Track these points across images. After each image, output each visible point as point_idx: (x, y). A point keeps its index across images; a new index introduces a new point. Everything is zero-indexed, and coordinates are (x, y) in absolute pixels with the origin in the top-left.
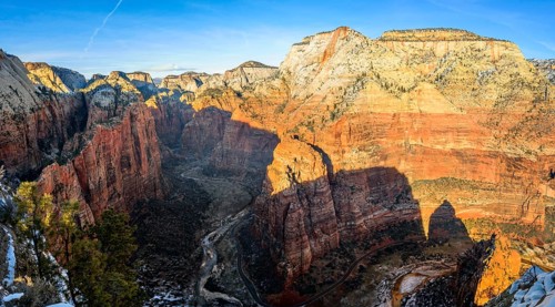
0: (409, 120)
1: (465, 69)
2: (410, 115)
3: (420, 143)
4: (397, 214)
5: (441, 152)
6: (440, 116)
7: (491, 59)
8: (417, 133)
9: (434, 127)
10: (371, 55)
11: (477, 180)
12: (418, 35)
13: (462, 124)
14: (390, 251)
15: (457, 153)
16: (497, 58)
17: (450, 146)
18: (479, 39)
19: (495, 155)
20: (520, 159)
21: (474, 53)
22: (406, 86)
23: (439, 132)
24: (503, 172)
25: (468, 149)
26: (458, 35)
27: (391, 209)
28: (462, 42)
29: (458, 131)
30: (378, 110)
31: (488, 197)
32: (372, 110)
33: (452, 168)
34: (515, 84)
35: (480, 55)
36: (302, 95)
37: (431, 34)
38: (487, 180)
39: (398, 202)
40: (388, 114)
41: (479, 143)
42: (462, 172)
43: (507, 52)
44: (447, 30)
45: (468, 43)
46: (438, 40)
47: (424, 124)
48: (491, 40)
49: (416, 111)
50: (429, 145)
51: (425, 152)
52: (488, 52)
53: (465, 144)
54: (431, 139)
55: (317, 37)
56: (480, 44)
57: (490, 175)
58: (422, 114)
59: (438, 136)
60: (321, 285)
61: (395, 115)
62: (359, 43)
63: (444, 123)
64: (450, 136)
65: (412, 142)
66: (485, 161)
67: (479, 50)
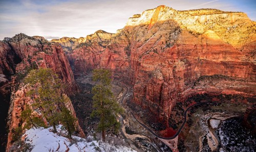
0: (201, 48)
1: (220, 27)
2: (202, 45)
3: (205, 59)
4: (196, 91)
5: (215, 63)
7: (230, 22)
8: (204, 54)
9: (214, 51)
10: (180, 18)
11: (233, 76)
13: (228, 49)
14: (196, 107)
15: (223, 63)
16: (234, 21)
17: (221, 60)
18: (223, 12)
19: (247, 64)
21: (221, 20)
22: (200, 32)
23: (215, 54)
24: (250, 72)
25: (230, 61)
26: (211, 11)
27: (192, 88)
28: (214, 15)
29: (226, 53)
30: (188, 43)
31: (241, 84)
32: (185, 43)
33: (221, 70)
34: (251, 31)
35: (224, 20)
36: (143, 39)
37: (197, 12)
38: (239, 76)
39: (195, 85)
40: (192, 45)
41: (237, 58)
42: (226, 72)
43: (240, 18)
44: (206, 9)
45: (217, 15)
46: (201, 15)
47: (208, 50)
48: (231, 12)
49: (205, 43)
50: (209, 60)
51: (208, 63)
52: (229, 19)
53: (229, 59)
54: (211, 56)
55: (146, 12)
56: (225, 15)
57: (241, 74)
58: (207, 45)
59: (215, 55)
60: (178, 124)
61: (195, 45)
62: (172, 13)
63: (219, 49)
64: (221, 55)
65: (201, 58)
66: (239, 67)
67: (224, 18)
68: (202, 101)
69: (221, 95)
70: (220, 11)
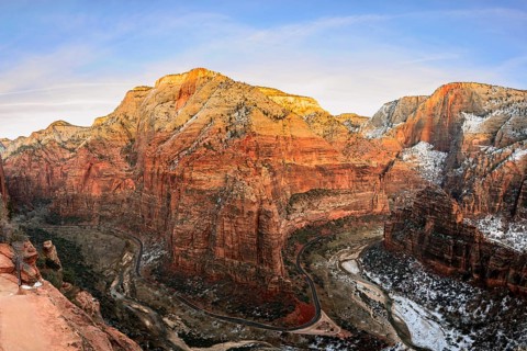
0: (285, 143)
2: (285, 138)
3: (293, 162)
5: (308, 168)
6: (307, 139)
8: (290, 154)
9: (303, 148)
11: (335, 188)
13: (321, 145)
15: (320, 169)
17: (315, 163)
18: (288, 95)
19: (348, 167)
20: (365, 167)
23: (306, 152)
24: (354, 178)
25: (327, 165)
27: (287, 219)
29: (319, 151)
30: (264, 133)
32: (259, 132)
33: (317, 181)
36: (168, 127)
38: (343, 187)
40: (271, 136)
41: (335, 159)
42: (325, 183)
43: (311, 105)
47: (295, 145)
49: (289, 135)
50: (300, 164)
51: (298, 169)
52: (298, 105)
53: (325, 161)
54: (301, 158)
56: (291, 99)
57: (344, 183)
58: (293, 138)
59: (306, 156)
61: (277, 137)
63: (310, 145)
64: (314, 155)
65: (287, 161)
66: (340, 172)
68: (309, 240)
69: (329, 222)
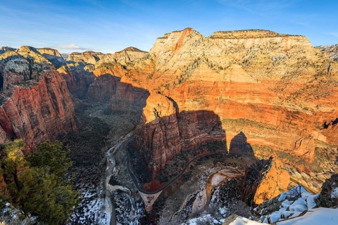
0: (223, 85)
1: (264, 56)
2: (224, 83)
3: (229, 99)
4: (213, 137)
5: (241, 104)
6: (243, 84)
7: (284, 49)
8: (227, 93)
9: (238, 90)
10: (204, 47)
11: (263, 122)
12: (235, 35)
13: (257, 89)
14: (207, 157)
15: (251, 106)
16: (289, 48)
17: (246, 102)
18: (278, 35)
19: (278, 109)
20: (298, 113)
21: (272, 46)
22: (223, 66)
23: (241, 93)
24: (283, 119)
25: (259, 104)
26: (262, 34)
27: (209, 133)
28: (264, 39)
29: (253, 93)
30: (206, 79)
31: (270, 133)
32: (202, 79)
33: (247, 114)
34: (301, 64)
35: (276, 46)
36: (163, 69)
37: (244, 34)
38: (270, 123)
39: (213, 130)
40: (211, 82)
41: (268, 100)
42: (254, 117)
43: (298, 43)
44: (255, 31)
45: (268, 39)
46: (248, 38)
47: (232, 88)
48: (287, 36)
49: (228, 80)
50: (234, 100)
51: (231, 104)
52: (283, 44)
53: (257, 101)
54: (236, 96)
55: (173, 34)
56: (278, 39)
57: (273, 120)
58: (231, 82)
59: (240, 95)
60: (171, 177)
61: (215, 83)
62: (197, 39)
63: (245, 88)
64: (248, 96)
65: (224, 98)
66: (270, 111)
67: (276, 44)
68: (217, 151)
69: (245, 144)
70: (273, 33)
